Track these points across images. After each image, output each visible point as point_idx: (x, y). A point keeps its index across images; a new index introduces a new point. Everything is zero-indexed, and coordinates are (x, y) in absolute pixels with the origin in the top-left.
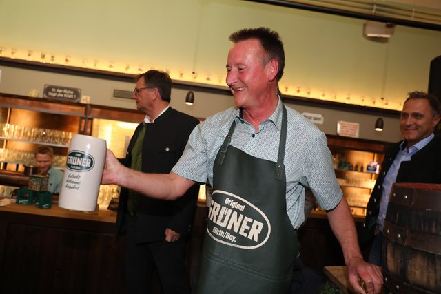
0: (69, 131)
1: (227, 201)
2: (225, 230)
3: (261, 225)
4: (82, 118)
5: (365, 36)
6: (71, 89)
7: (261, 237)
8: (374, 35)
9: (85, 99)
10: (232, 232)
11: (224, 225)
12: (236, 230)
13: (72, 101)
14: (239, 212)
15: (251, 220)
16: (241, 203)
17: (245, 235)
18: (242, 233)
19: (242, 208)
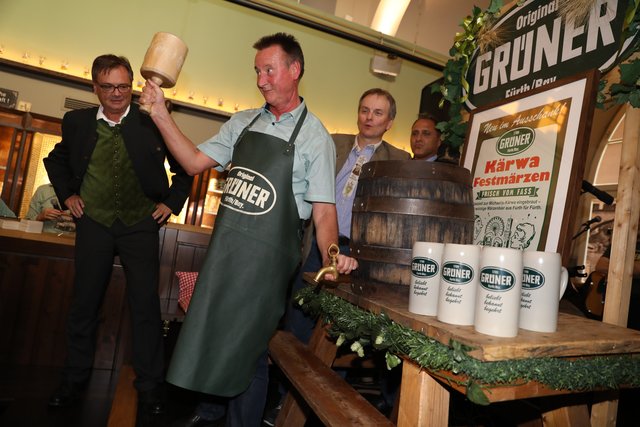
1: (239, 174)
2: (235, 197)
3: (268, 194)
4: (19, 131)
5: (371, 71)
7: (268, 204)
8: (380, 72)
9: (23, 106)
10: (240, 199)
11: (234, 193)
12: (244, 198)
13: (3, 106)
14: (249, 182)
15: (259, 189)
16: (251, 174)
17: (253, 202)
18: (250, 200)
19: (252, 179)
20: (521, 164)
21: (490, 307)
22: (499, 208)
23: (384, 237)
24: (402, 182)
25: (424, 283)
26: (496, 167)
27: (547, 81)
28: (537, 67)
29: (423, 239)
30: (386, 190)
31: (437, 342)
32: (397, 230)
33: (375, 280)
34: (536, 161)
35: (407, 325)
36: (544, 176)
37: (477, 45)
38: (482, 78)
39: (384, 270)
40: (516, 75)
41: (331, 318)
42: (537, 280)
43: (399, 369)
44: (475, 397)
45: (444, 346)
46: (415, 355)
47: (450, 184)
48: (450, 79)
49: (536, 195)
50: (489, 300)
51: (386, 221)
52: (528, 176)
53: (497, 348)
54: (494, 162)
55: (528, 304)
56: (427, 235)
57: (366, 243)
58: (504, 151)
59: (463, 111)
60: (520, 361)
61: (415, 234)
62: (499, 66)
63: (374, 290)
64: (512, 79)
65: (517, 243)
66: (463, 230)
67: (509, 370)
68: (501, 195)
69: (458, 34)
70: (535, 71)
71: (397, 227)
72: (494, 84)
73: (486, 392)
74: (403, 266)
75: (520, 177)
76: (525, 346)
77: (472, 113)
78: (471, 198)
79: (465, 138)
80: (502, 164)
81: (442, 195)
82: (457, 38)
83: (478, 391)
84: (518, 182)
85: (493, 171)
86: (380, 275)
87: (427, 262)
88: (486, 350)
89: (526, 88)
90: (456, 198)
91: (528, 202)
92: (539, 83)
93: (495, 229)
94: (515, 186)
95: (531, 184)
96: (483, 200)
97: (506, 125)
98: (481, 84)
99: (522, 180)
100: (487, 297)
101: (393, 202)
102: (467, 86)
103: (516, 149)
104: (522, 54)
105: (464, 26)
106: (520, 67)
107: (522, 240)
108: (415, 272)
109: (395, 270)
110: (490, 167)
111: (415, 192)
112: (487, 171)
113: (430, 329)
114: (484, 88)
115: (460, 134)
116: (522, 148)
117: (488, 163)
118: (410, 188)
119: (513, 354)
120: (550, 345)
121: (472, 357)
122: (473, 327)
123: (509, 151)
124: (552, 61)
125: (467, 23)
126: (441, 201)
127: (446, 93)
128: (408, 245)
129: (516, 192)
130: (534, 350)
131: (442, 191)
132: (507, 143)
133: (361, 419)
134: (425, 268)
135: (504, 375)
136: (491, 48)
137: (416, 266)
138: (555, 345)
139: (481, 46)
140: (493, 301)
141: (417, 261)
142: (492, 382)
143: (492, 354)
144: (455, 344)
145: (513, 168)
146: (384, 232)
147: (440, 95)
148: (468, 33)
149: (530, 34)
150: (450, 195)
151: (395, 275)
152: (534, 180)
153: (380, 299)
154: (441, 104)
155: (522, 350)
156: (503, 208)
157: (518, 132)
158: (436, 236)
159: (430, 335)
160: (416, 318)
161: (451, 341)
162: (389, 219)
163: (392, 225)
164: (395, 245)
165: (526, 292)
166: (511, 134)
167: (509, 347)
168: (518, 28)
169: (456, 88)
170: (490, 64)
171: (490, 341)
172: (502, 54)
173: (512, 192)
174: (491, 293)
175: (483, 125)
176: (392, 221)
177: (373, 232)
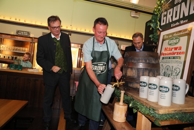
0: (26, 48)
4: (31, 43)
5: (131, 16)
6: (27, 32)
8: (134, 16)
9: (31, 36)
13: (27, 36)
20: (176, 49)
21: (162, 97)
22: (169, 63)
23: (132, 75)
24: (136, 58)
25: (143, 89)
26: (168, 49)
27: (185, 21)
28: (181, 17)
29: (143, 75)
30: (132, 60)
31: (146, 107)
32: (136, 72)
33: (130, 87)
34: (180, 48)
35: (138, 101)
36: (183, 53)
37: (162, 10)
38: (164, 20)
39: (132, 84)
40: (174, 19)
41: (118, 96)
42: (178, 89)
43: (136, 113)
44: (157, 124)
45: (148, 108)
46: (140, 110)
47: (152, 58)
48: (153, 21)
49: (180, 59)
50: (161, 95)
51: (132, 70)
52: (178, 53)
53: (163, 110)
54: (167, 48)
55: (175, 96)
56: (145, 74)
57: (127, 76)
58: (170, 44)
59: (158, 31)
60: (171, 114)
61: (141, 74)
62: (169, 16)
63: (130, 90)
64: (173, 20)
65: (174, 74)
66: (156, 71)
67: (167, 117)
68: (169, 58)
69: (155, 6)
70: (181, 18)
72: (167, 22)
73: (160, 123)
74: (138, 83)
75: (175, 53)
76: (172, 109)
77: (161, 32)
78: (158, 62)
79: (158, 40)
80: (170, 49)
81: (149, 61)
82: (155, 7)
83: (157, 122)
84: (175, 54)
85: (167, 51)
86: (131, 85)
87: (144, 83)
88: (160, 111)
89: (178, 23)
90: (154, 62)
91: (178, 61)
92: (182, 22)
93: (167, 69)
94: (174, 56)
95: (179, 55)
96: (164, 60)
97: (171, 36)
98: (163, 22)
99: (176, 54)
100: (161, 94)
101: (134, 64)
102: (159, 23)
103: (174, 44)
104: (176, 12)
105: (157, 4)
106: (176, 17)
107: (176, 73)
108: (141, 85)
109: (135, 84)
110: (166, 49)
111: (141, 61)
112: (165, 51)
113: (145, 103)
114: (164, 23)
115: (157, 38)
116: (176, 43)
117: (166, 48)
118: (139, 60)
119: (168, 112)
120: (181, 109)
121: (156, 113)
122: (157, 102)
123: (172, 44)
124: (186, 15)
125: (158, 3)
126: (149, 63)
127: (152, 25)
128: (139, 77)
129: (174, 58)
130: (175, 111)
131: (149, 60)
132: (171, 42)
133: (125, 128)
134: (143, 84)
135: (166, 118)
136: (166, 10)
137: (141, 84)
138: (183, 109)
139: (163, 10)
140: (163, 96)
141: (141, 82)
142: (162, 120)
143: (161, 112)
144: (151, 108)
145: (173, 50)
146: (132, 73)
147: (150, 26)
148: (159, 6)
149: (179, 5)
150: (151, 61)
151: (136, 85)
152: (180, 54)
153: (131, 92)
154: (151, 29)
155: (171, 111)
156: (170, 63)
157: (175, 38)
158: (147, 74)
159: (144, 105)
160: (141, 99)
161: (150, 107)
162: (133, 69)
163: (134, 71)
164: (135, 77)
165: (174, 92)
166: (173, 39)
167: (167, 110)
168: (175, 3)
169: (155, 24)
170: (166, 16)
171: (162, 107)
172: (170, 12)
173: (173, 58)
174: (162, 93)
175: (164, 36)
176: (134, 70)
177: (129, 73)
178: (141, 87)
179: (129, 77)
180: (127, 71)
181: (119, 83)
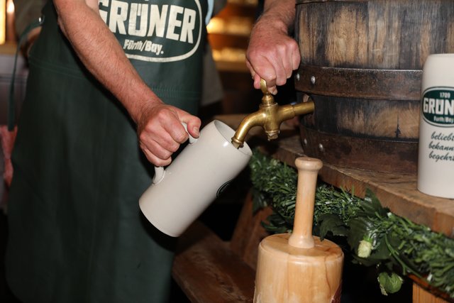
23: (362, 51)
32: (389, 35)
33: (349, 133)
35: (419, 220)
39: (366, 114)
41: (268, 197)
51: (366, 17)
56: (450, 38)
57: (327, 64)
61: (426, 40)
63: (347, 150)
71: (389, 27)
74: (402, 104)
86: (358, 122)
108: (430, 117)
109: (387, 111)
128: (413, 63)
137: (432, 105)
141: (435, 94)
146: (363, 39)
151: (389, 121)
153: (358, 166)
160: (439, 208)
162: (372, 13)
163: (378, 25)
164: (386, 64)
176: (380, 15)
177: (342, 42)
178: (429, 129)
179: (345, 65)
180: (332, 27)
181: (276, 110)
